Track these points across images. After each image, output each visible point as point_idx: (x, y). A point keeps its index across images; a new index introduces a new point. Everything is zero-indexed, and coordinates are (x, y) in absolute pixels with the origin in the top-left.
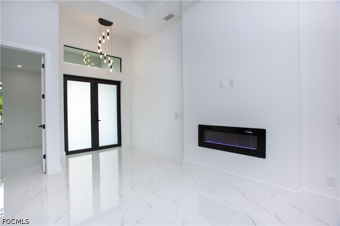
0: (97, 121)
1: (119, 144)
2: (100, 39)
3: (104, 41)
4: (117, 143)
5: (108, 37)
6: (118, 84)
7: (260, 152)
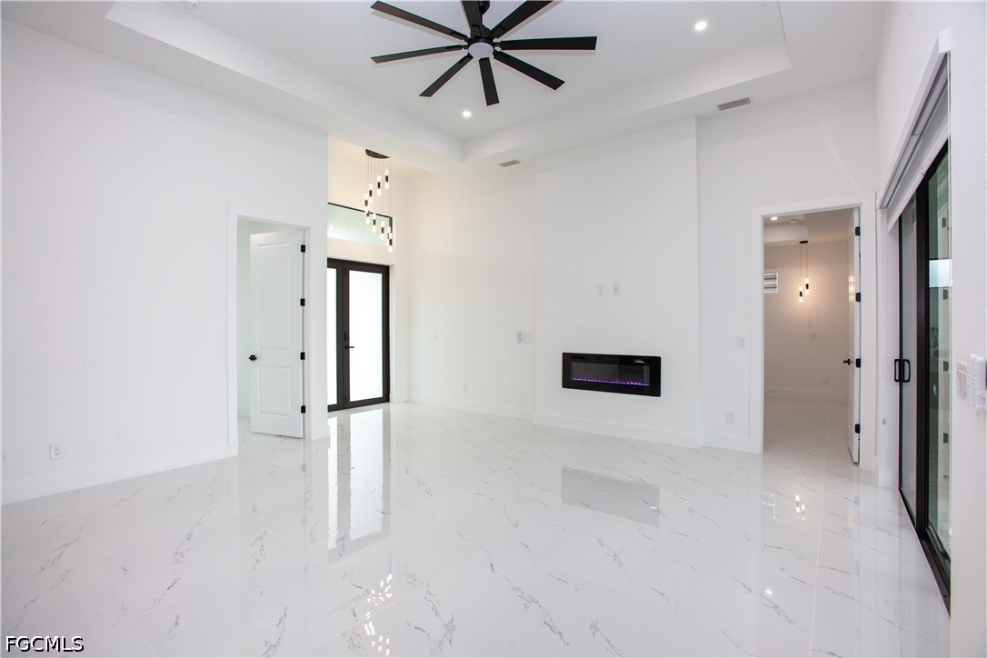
0: (347, 347)
1: (386, 398)
2: (371, 188)
3: (379, 192)
4: (381, 395)
5: (387, 185)
6: (384, 270)
7: (654, 389)
